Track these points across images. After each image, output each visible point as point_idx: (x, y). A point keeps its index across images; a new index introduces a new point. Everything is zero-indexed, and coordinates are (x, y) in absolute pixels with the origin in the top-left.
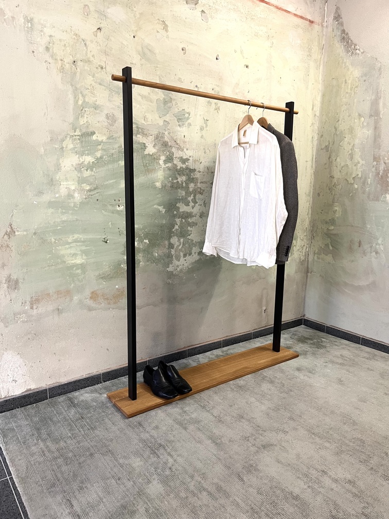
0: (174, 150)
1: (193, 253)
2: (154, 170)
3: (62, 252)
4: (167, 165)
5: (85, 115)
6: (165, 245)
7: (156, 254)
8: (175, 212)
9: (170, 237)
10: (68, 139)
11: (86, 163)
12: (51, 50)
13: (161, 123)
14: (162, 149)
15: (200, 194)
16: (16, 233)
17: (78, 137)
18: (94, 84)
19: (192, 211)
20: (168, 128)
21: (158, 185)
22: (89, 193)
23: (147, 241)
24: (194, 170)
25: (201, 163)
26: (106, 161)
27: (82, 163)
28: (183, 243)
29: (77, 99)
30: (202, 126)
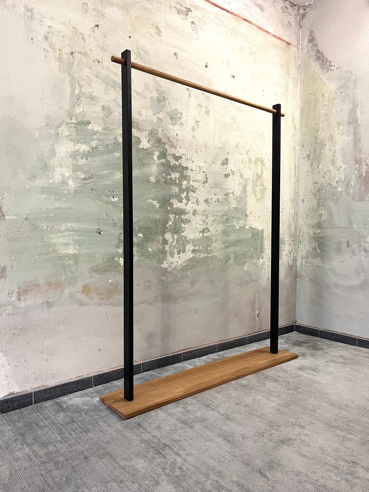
0: (167, 147)
1: (187, 251)
2: (148, 164)
3: (54, 241)
4: (161, 161)
5: (82, 105)
6: (159, 240)
7: (151, 249)
8: (169, 208)
9: (164, 233)
10: (64, 126)
11: (81, 151)
12: (49, 40)
13: (155, 120)
14: (155, 145)
15: (193, 192)
16: (6, 217)
17: (74, 125)
18: (90, 76)
19: (185, 207)
20: (162, 125)
21: (152, 179)
22: (83, 182)
23: (141, 235)
24: (187, 168)
25: (193, 162)
26: (101, 151)
27: (77, 151)
28: (177, 240)
29: (74, 87)
30: (193, 127)
